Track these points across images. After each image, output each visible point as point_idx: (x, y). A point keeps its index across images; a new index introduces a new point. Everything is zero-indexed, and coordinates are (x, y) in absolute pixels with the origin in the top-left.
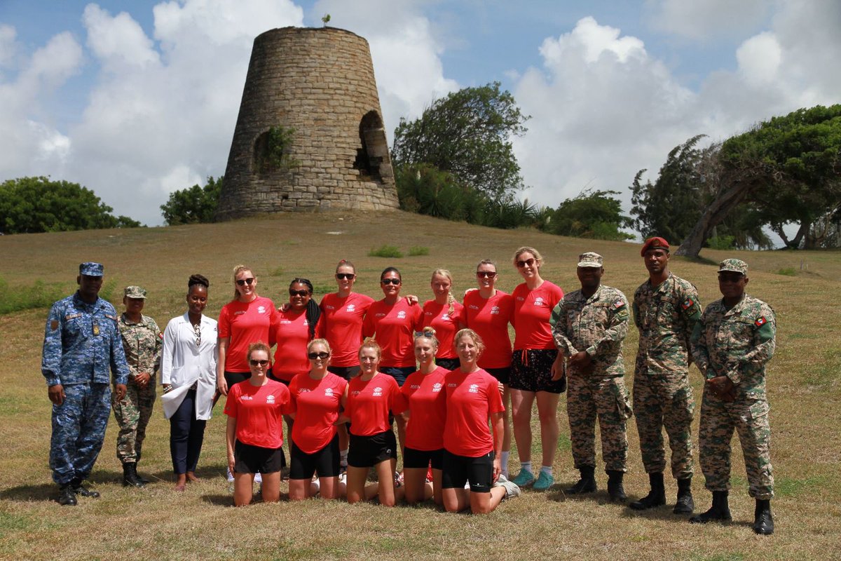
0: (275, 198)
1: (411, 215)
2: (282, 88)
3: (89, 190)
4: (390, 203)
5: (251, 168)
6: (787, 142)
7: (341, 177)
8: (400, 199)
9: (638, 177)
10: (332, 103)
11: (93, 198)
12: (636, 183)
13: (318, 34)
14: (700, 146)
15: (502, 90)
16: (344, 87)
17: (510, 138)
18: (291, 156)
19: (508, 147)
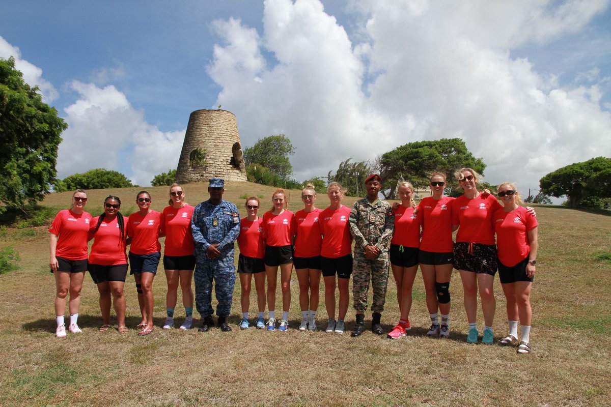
0: (198, 176)
1: (252, 183)
2: (201, 132)
3: (122, 174)
4: (244, 179)
5: (189, 164)
6: (407, 155)
7: (224, 168)
8: (248, 178)
9: (330, 173)
10: (221, 139)
11: (124, 178)
12: (329, 175)
13: (216, 112)
14: (350, 162)
15: (285, 137)
16: (226, 133)
17: (288, 155)
18: (205, 159)
19: (287, 159)
